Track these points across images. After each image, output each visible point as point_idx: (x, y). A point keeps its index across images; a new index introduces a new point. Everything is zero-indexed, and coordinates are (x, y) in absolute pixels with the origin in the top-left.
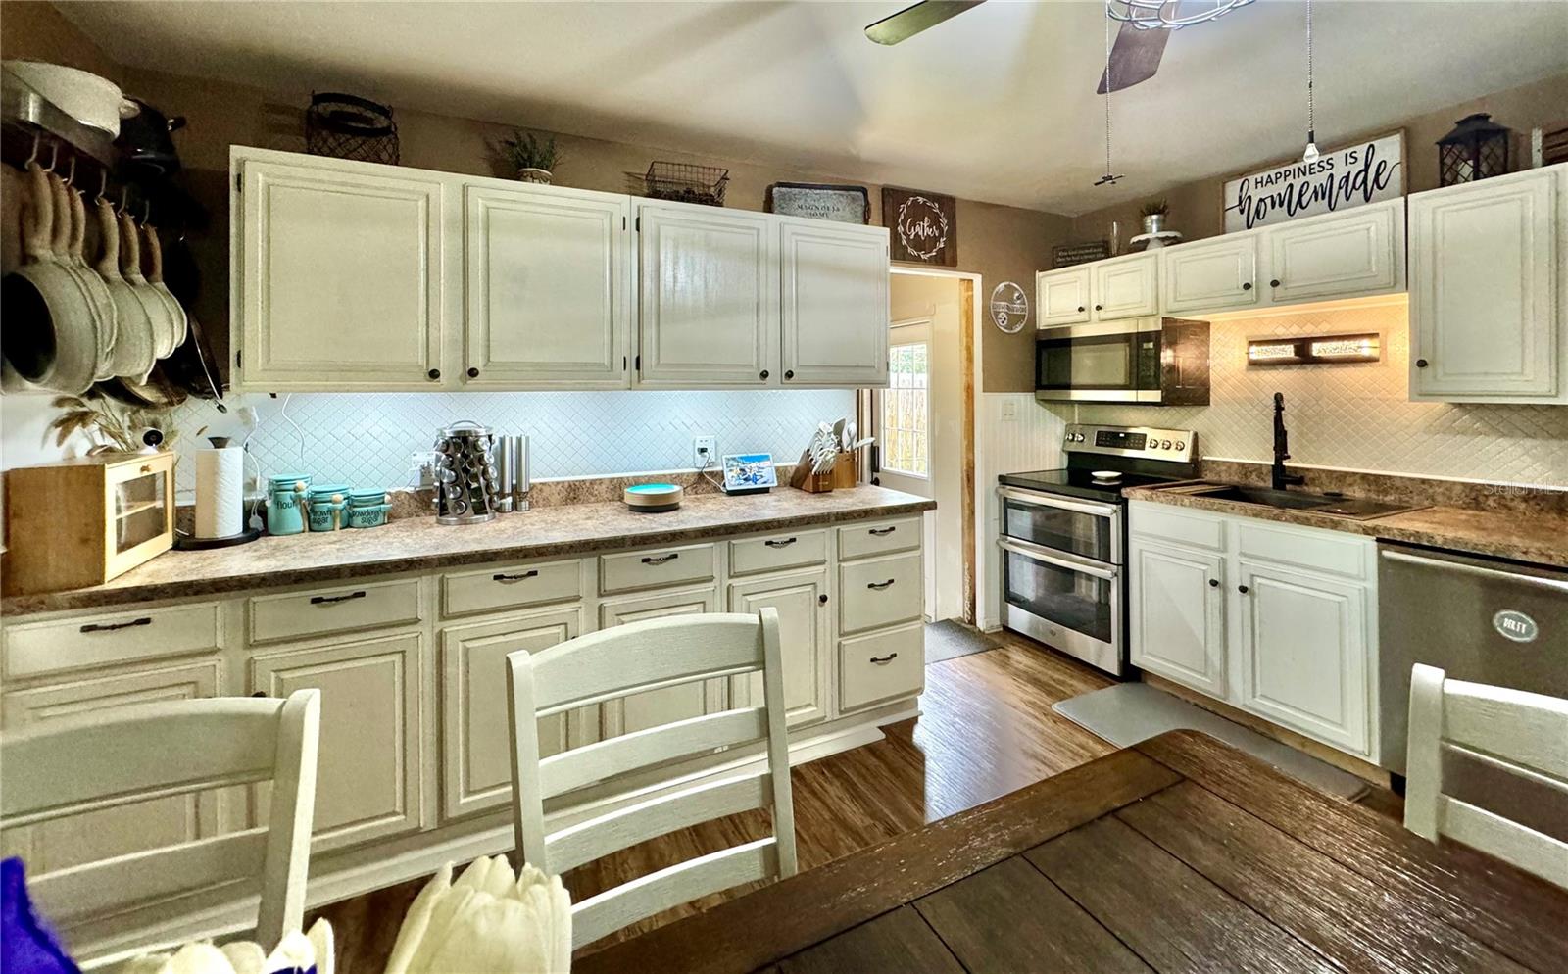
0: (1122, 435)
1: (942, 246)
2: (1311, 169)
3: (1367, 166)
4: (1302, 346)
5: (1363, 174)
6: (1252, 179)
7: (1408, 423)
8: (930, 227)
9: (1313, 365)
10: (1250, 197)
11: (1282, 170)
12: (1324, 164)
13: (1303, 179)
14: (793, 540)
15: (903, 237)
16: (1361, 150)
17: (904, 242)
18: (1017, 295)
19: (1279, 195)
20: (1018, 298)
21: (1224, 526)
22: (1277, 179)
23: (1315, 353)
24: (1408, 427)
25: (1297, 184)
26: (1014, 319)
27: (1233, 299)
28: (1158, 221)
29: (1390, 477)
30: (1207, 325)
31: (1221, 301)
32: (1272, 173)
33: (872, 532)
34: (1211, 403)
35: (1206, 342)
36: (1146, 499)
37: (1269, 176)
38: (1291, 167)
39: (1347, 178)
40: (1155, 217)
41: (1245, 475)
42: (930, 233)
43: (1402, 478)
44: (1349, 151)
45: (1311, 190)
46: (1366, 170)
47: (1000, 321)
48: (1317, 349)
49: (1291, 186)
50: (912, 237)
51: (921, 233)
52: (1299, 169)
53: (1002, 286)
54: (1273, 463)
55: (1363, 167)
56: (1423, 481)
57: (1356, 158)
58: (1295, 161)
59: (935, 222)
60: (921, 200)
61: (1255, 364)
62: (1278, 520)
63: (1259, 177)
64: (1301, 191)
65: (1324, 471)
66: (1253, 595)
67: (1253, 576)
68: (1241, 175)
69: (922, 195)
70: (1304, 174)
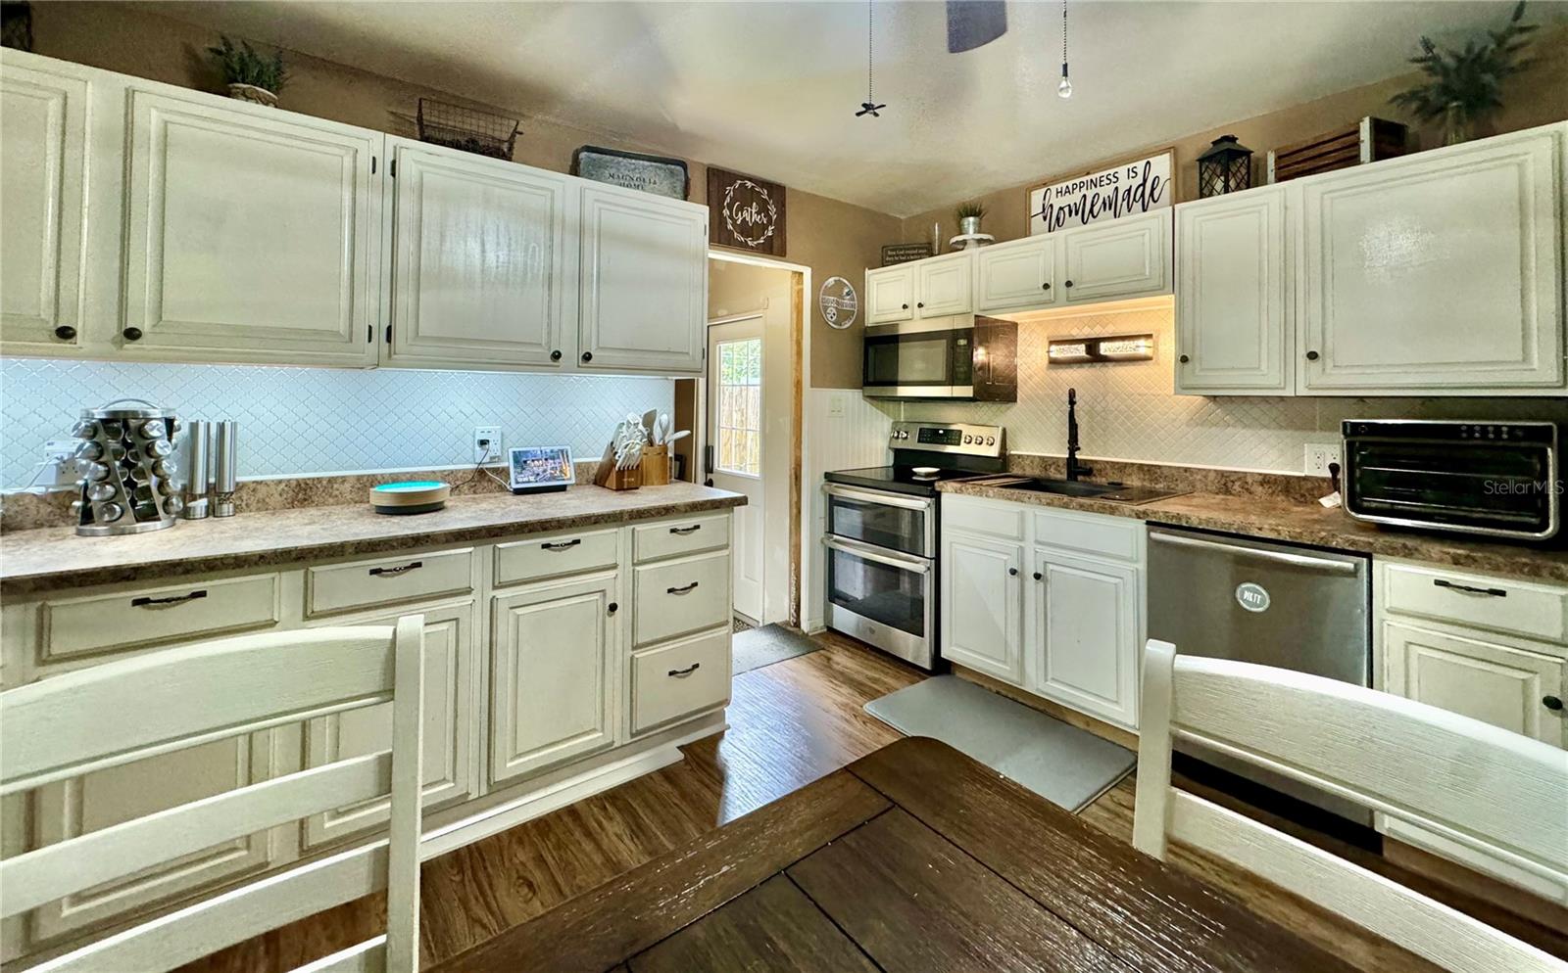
0: (941, 432)
1: (770, 234)
2: (1101, 181)
3: (1145, 180)
4: (1092, 344)
5: (1142, 188)
6: (1053, 188)
7: (1174, 417)
8: (758, 213)
9: (1101, 364)
10: (1051, 206)
11: (1077, 181)
12: (1111, 177)
13: (1094, 191)
14: (577, 542)
15: (729, 221)
16: (1140, 165)
17: (730, 227)
18: (846, 290)
19: (1075, 204)
20: (848, 294)
21: (1022, 516)
22: (1073, 189)
23: (1102, 352)
24: (1175, 420)
25: (1090, 194)
26: (842, 315)
27: (1033, 299)
28: (974, 223)
30: (1014, 326)
31: (1024, 300)
32: (1070, 184)
33: (673, 531)
34: (1018, 400)
35: (1015, 342)
36: (956, 492)
37: (1067, 187)
38: (1084, 179)
39: (1129, 190)
40: (971, 219)
41: (1045, 467)
42: (758, 220)
44: (1131, 166)
45: (1101, 200)
46: (1144, 184)
47: (829, 316)
48: (1105, 349)
49: (1084, 196)
50: (739, 222)
51: (748, 219)
52: (1092, 181)
53: (831, 281)
54: (1067, 456)
55: (1141, 182)
57: (1136, 173)
58: (1088, 174)
59: (763, 209)
60: (749, 184)
61: (1054, 363)
62: (1067, 508)
63: (1059, 186)
64: (1093, 201)
65: (1107, 462)
66: (1046, 581)
67: (1046, 563)
68: (1045, 184)
69: (750, 180)
70: (1096, 186)
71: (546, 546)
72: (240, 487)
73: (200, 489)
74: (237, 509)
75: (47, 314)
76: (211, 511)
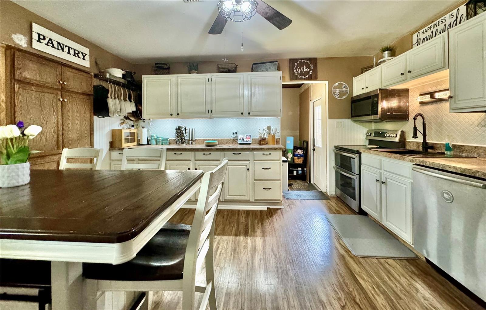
0: (381, 133)
1: (311, 73)
2: (439, 23)
3: (457, 18)
4: (432, 94)
5: (456, 21)
6: (420, 31)
8: (306, 68)
9: (440, 102)
10: (420, 39)
11: (429, 26)
12: (443, 20)
13: (436, 28)
14: (240, 154)
15: (296, 73)
16: (455, 11)
17: (296, 74)
18: (344, 86)
19: (429, 36)
20: (344, 87)
21: (380, 161)
22: (428, 30)
23: (437, 97)
25: (434, 30)
26: (341, 94)
28: (388, 54)
29: (463, 146)
30: (407, 91)
32: (426, 28)
33: (263, 154)
34: (409, 120)
35: (408, 97)
37: (426, 29)
38: (432, 24)
39: (450, 24)
40: (386, 52)
41: (418, 146)
42: (306, 70)
43: (468, 146)
44: (451, 13)
45: (439, 32)
46: (456, 20)
47: (336, 96)
48: (437, 96)
49: (432, 31)
50: (299, 72)
51: (303, 71)
52: (435, 24)
53: (337, 84)
54: (423, 141)
55: (455, 19)
56: (476, 147)
57: (453, 15)
58: (433, 22)
59: (308, 66)
60: (303, 61)
61: (422, 103)
62: (391, 158)
63: (422, 30)
64: (436, 33)
65: (442, 144)
66: (386, 185)
67: (386, 178)
68: (417, 31)
69: (303, 59)
70: (437, 26)
71: (234, 154)
72: (195, 140)
73: (190, 140)
74: (195, 144)
75: (170, 112)
76: (192, 143)
